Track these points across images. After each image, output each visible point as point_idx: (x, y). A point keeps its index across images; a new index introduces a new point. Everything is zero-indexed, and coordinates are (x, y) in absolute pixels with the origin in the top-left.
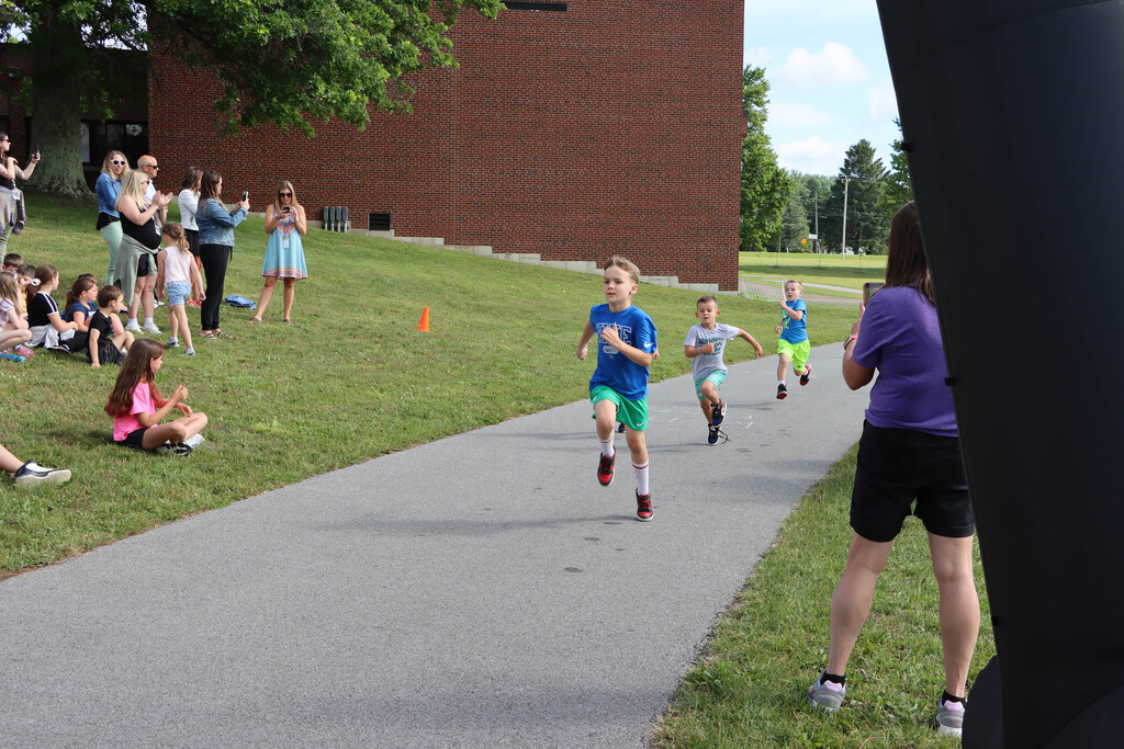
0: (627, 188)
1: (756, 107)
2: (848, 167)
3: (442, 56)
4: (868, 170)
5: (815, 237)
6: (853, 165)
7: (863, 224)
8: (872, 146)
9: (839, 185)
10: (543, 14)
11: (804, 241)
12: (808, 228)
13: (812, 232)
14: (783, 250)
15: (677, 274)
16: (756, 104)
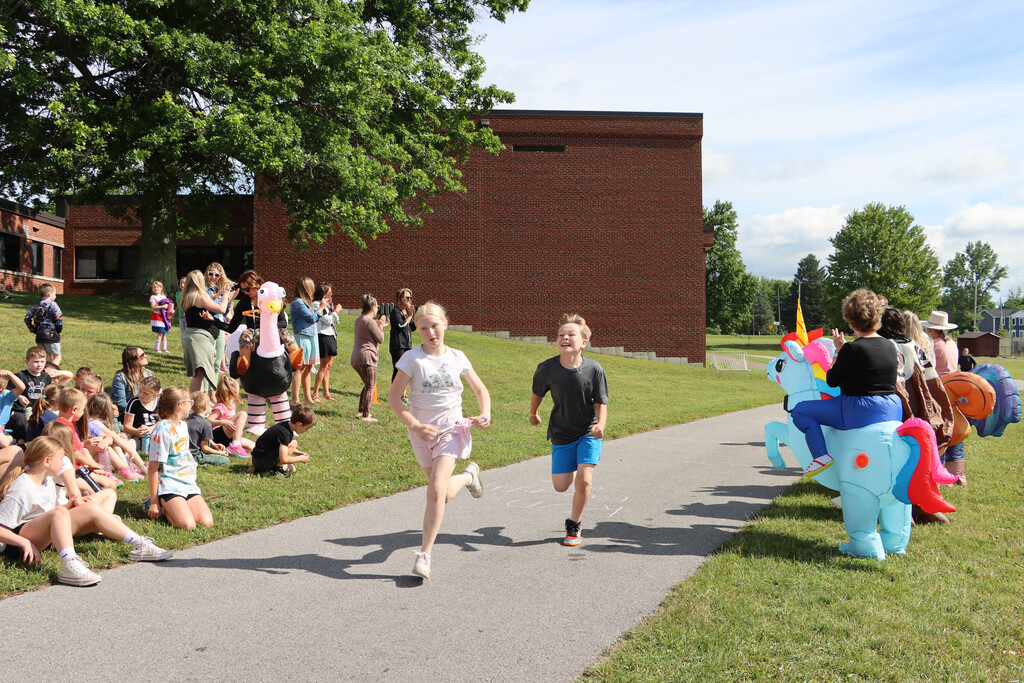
0: (614, 284)
1: (728, 231)
2: (800, 274)
3: (452, 182)
4: (815, 276)
5: (778, 323)
6: (804, 272)
7: (812, 314)
8: (817, 258)
9: (794, 286)
10: (546, 154)
11: (771, 327)
12: (774, 318)
13: (777, 320)
14: (757, 334)
15: (655, 350)
16: (728, 228)
